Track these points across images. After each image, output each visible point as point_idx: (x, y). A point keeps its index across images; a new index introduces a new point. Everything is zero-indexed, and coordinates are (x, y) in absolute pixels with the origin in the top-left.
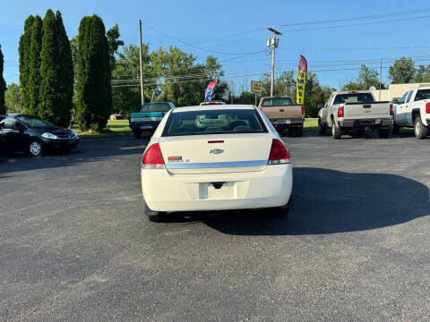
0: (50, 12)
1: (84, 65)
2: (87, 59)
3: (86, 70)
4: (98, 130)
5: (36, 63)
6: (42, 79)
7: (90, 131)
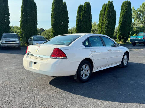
0: (109, 2)
1: (121, 19)
2: (122, 17)
3: (121, 21)
4: (123, 42)
5: (103, 19)
6: (104, 24)
7: (121, 42)
